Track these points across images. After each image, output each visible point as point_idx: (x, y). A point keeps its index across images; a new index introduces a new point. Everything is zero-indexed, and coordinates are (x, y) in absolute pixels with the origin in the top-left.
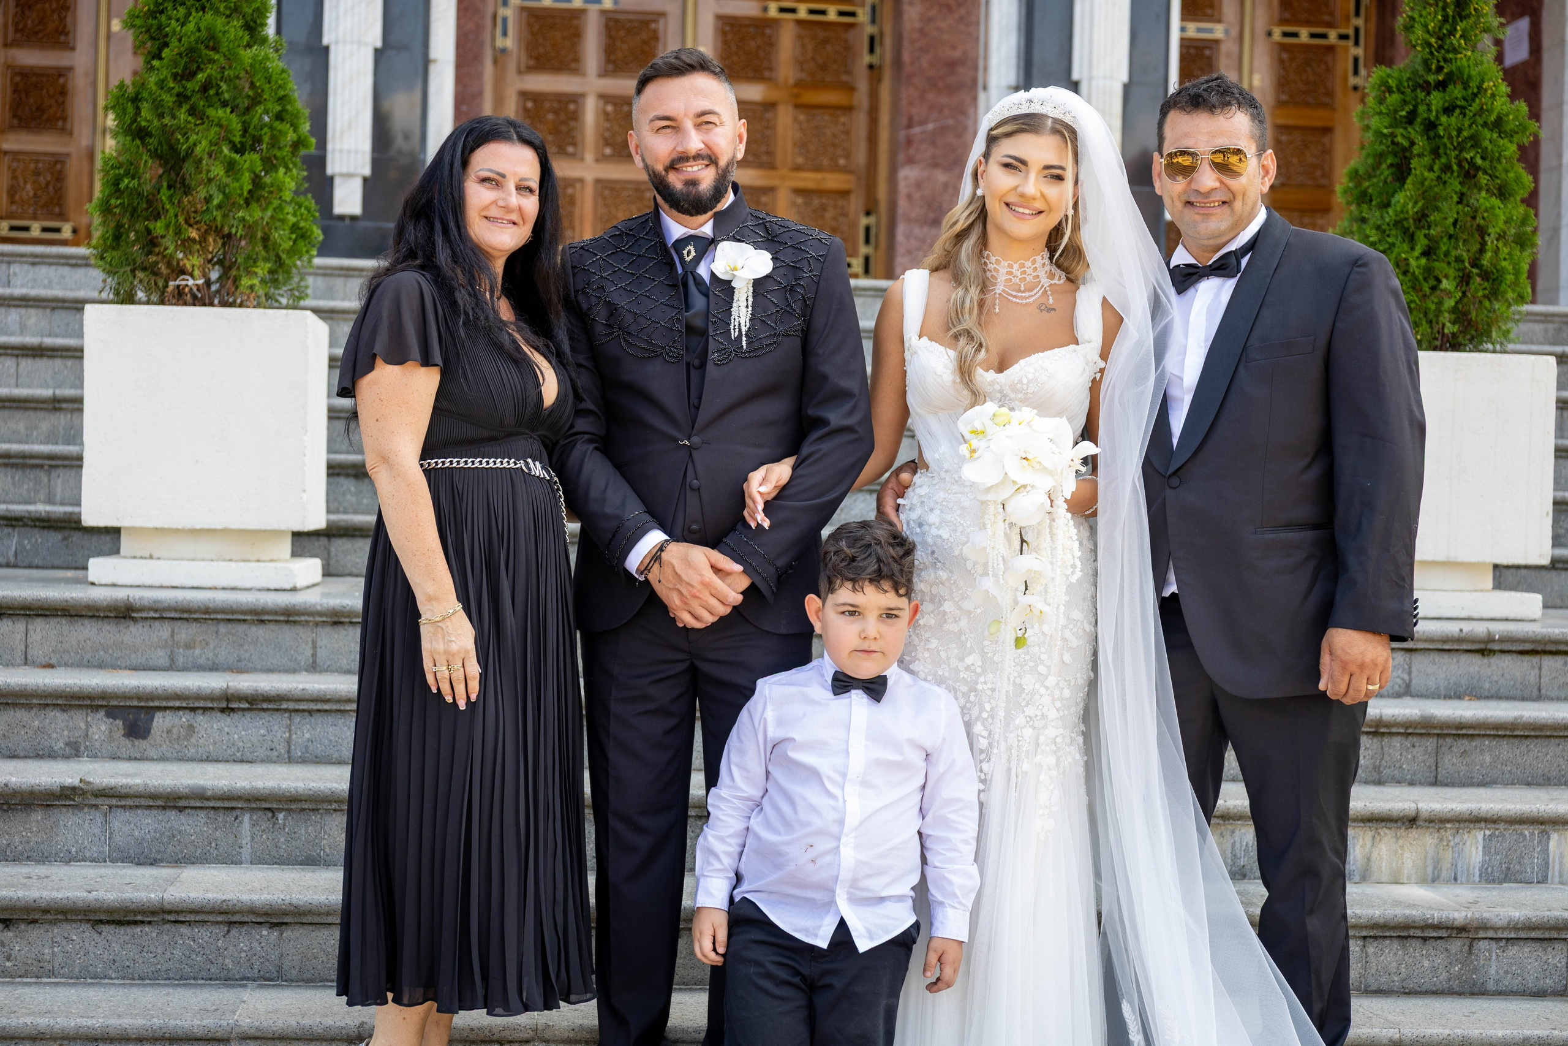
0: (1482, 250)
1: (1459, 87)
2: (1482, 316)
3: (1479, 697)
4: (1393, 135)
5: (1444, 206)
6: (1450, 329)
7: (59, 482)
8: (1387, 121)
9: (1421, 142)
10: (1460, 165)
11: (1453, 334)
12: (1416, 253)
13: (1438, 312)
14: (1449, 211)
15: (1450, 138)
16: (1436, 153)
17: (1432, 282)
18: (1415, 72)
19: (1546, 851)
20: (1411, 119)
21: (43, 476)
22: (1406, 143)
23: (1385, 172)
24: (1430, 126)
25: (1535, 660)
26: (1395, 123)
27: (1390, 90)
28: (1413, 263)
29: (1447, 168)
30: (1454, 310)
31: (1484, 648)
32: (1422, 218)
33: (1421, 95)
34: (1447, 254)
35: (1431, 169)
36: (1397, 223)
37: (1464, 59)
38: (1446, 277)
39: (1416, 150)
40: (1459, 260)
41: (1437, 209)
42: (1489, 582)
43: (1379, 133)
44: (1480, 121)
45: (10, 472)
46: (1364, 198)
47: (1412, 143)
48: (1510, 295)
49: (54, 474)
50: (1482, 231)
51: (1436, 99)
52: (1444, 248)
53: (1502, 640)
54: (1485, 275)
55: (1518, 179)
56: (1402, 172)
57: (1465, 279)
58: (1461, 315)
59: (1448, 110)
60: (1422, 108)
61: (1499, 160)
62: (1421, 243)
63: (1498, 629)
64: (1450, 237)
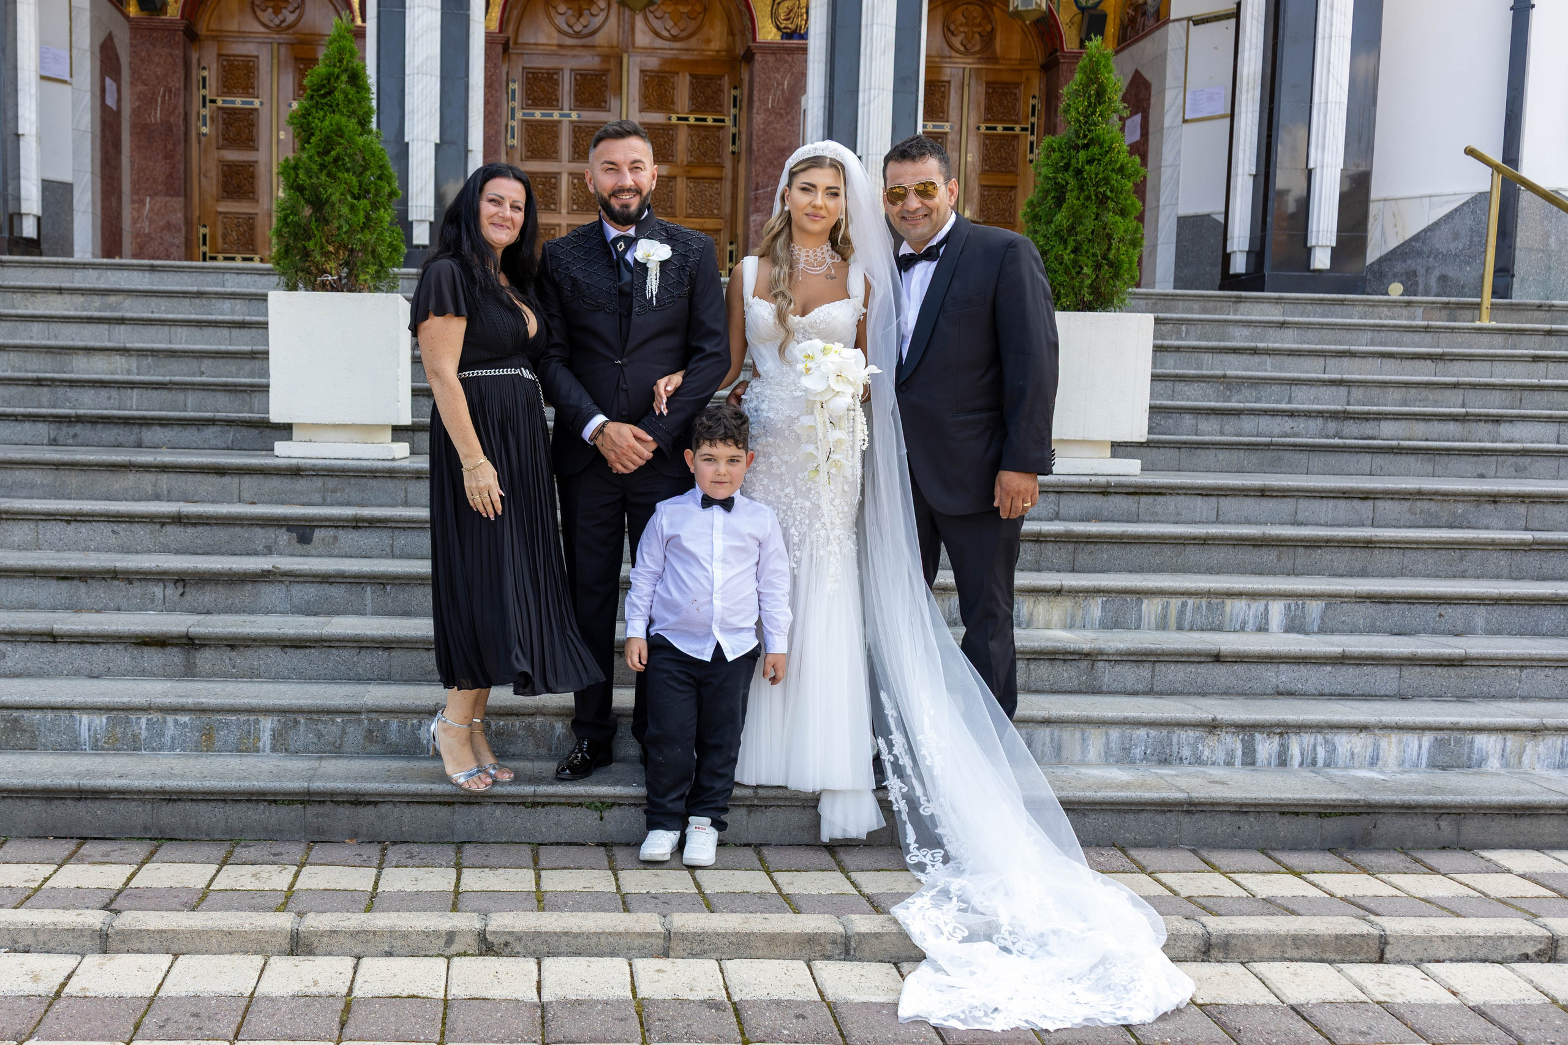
0: (1109, 249)
1: (1097, 147)
2: (1108, 290)
3: (1101, 521)
4: (1055, 178)
5: (1086, 222)
6: (1088, 298)
7: (256, 400)
8: (1051, 170)
9: (1072, 182)
10: (1096, 196)
11: (1090, 302)
12: (1068, 251)
13: (1081, 288)
14: (1089, 224)
15: (1091, 179)
16: (1081, 189)
17: (1078, 269)
18: (1070, 139)
19: (1140, 610)
20: (1066, 168)
21: (246, 396)
22: (1064, 183)
23: (1050, 201)
24: (1079, 172)
25: (1136, 498)
26: (1057, 171)
27: (1054, 150)
28: (1066, 257)
29: (1088, 198)
30: (1091, 286)
31: (1105, 491)
32: (1072, 229)
33: (1073, 153)
34: (1087, 251)
35: (1078, 199)
36: (1056, 233)
37: (1101, 129)
38: (1086, 265)
39: (1069, 187)
40: (1094, 255)
41: (1081, 223)
42: (1108, 452)
43: (1047, 178)
44: (1110, 168)
45: (228, 394)
46: (1036, 218)
47: (1067, 183)
48: (1126, 276)
49: (253, 395)
50: (1109, 237)
51: (1082, 155)
52: (1085, 248)
53: (1116, 486)
54: (1111, 264)
55: (1133, 204)
56: (1060, 201)
57: (1098, 267)
58: (1095, 289)
59: (1090, 162)
60: (1073, 161)
61: (1121, 192)
62: (1071, 244)
63: (1113, 480)
64: (1090, 241)
